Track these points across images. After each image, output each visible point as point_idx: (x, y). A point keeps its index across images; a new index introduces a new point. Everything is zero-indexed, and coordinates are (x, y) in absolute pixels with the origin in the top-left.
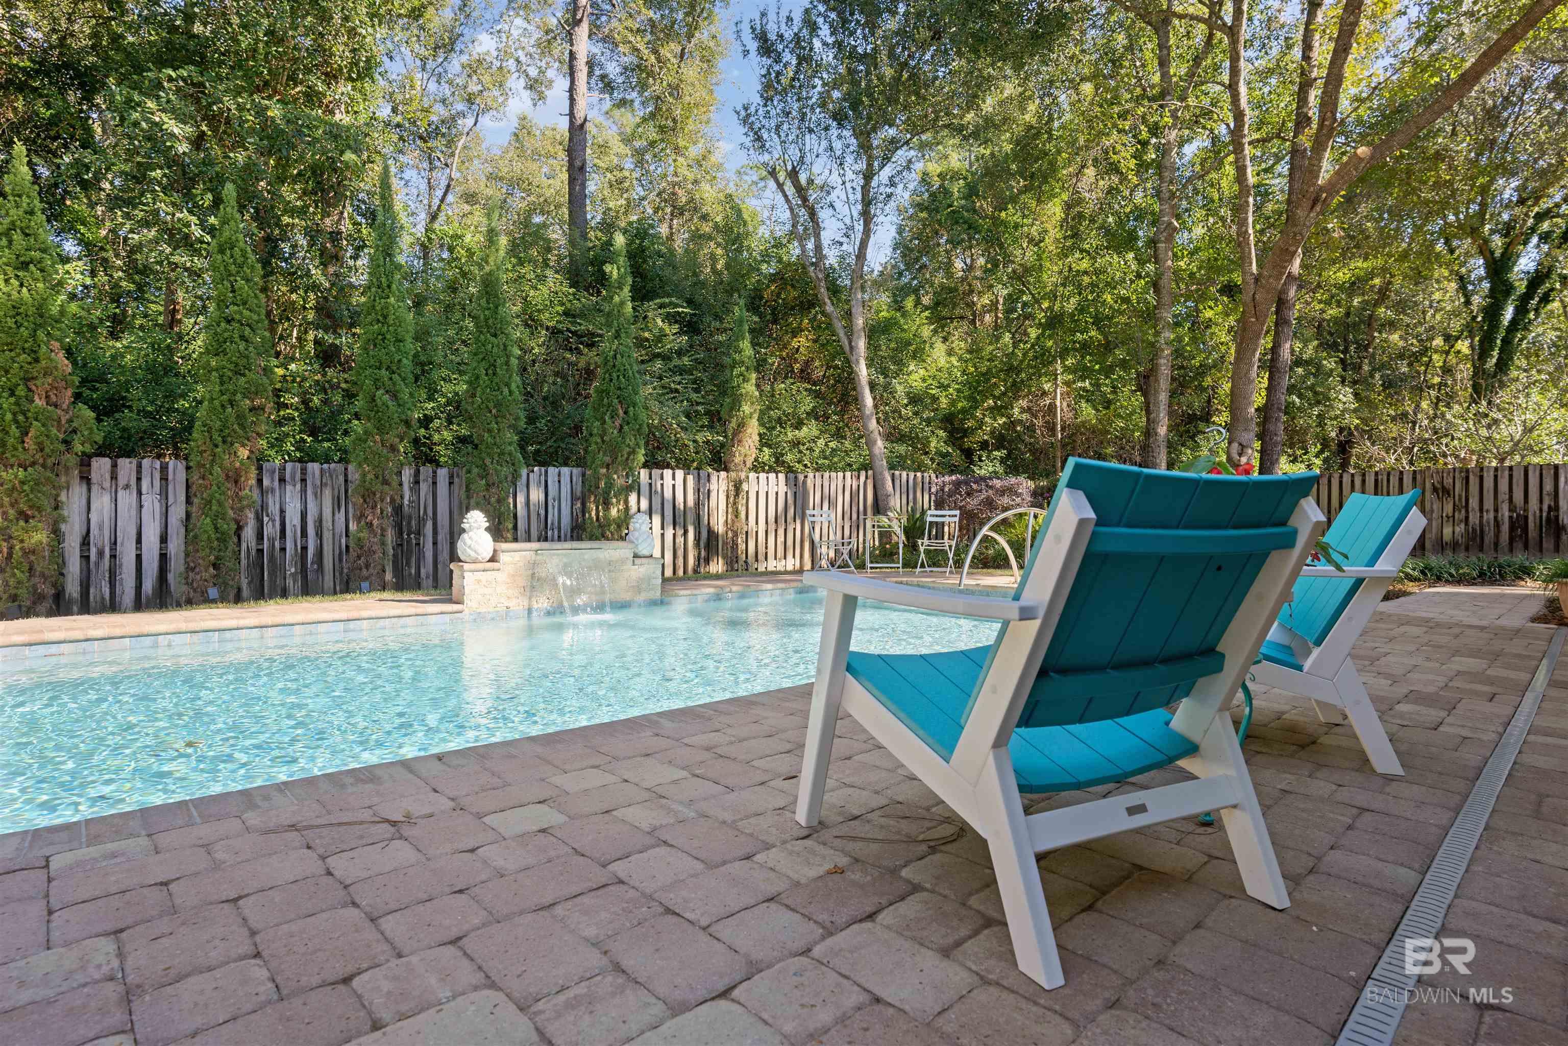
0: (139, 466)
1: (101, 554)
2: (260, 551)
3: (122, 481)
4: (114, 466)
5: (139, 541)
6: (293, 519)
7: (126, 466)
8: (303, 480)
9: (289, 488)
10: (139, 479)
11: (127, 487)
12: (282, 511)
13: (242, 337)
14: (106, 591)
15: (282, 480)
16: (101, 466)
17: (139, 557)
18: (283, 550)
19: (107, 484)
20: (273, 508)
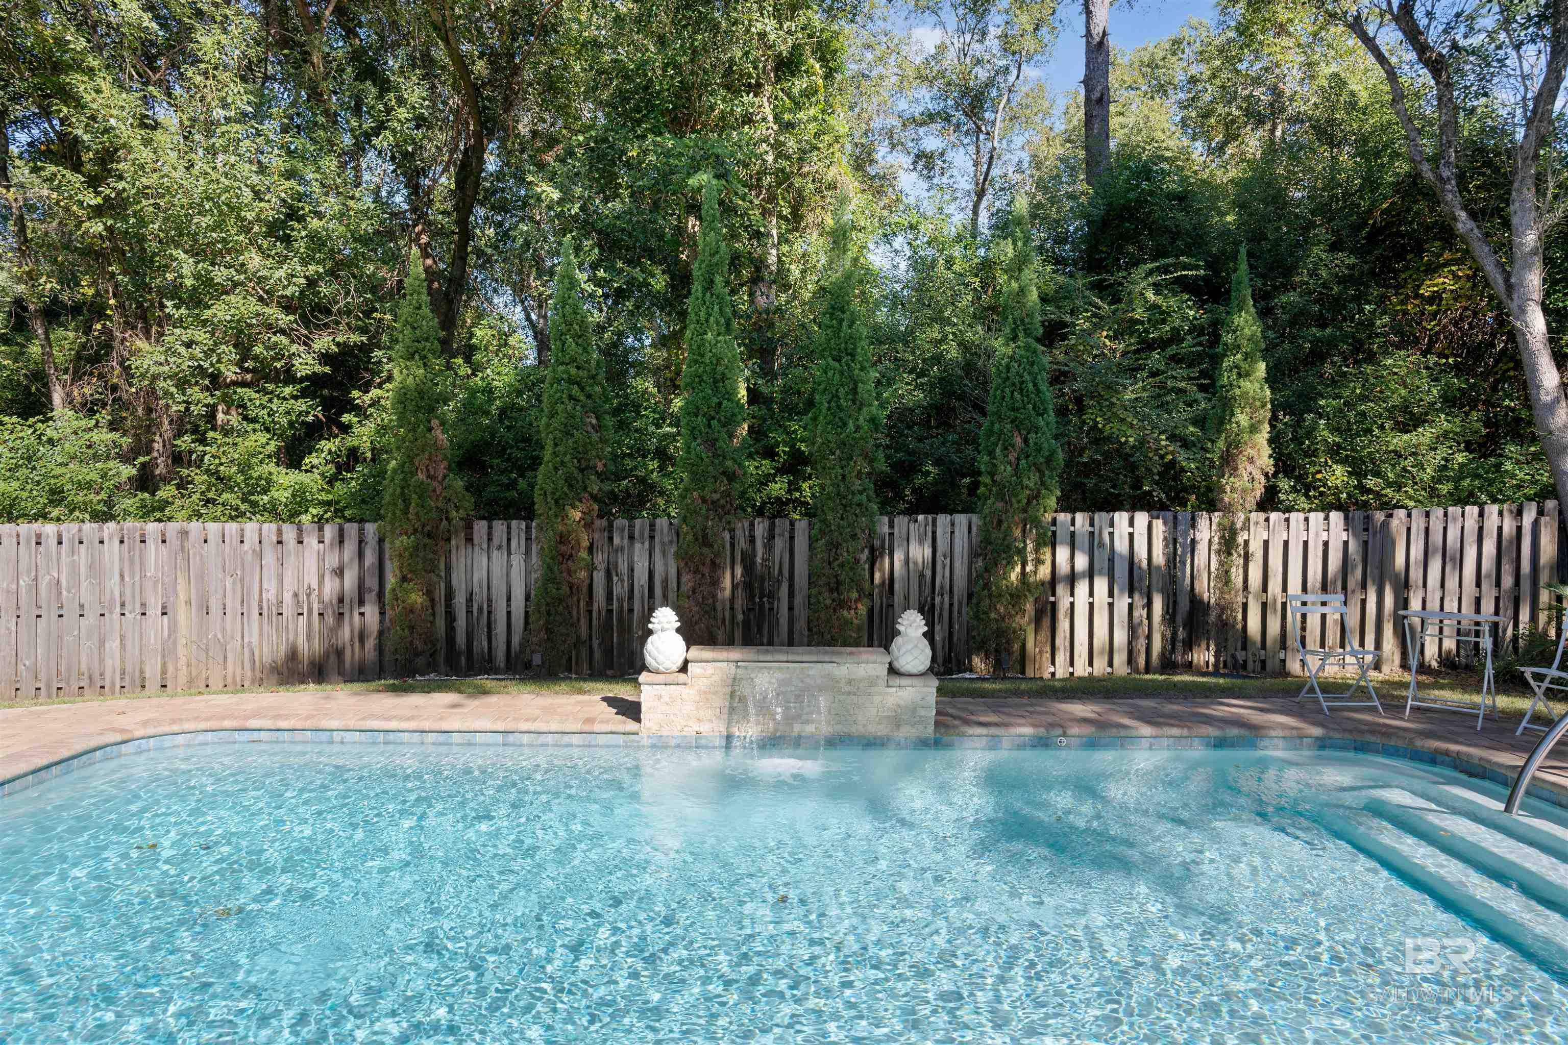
0: (509, 527)
1: (481, 609)
2: (610, 612)
3: (496, 541)
4: (490, 527)
5: (509, 599)
6: (641, 577)
7: (499, 527)
8: (652, 537)
9: (637, 546)
10: (509, 540)
11: (499, 548)
12: (631, 570)
13: (571, 398)
14: (485, 644)
15: (631, 537)
16: (480, 527)
17: (509, 613)
18: (631, 610)
19: (485, 546)
20: (623, 568)
